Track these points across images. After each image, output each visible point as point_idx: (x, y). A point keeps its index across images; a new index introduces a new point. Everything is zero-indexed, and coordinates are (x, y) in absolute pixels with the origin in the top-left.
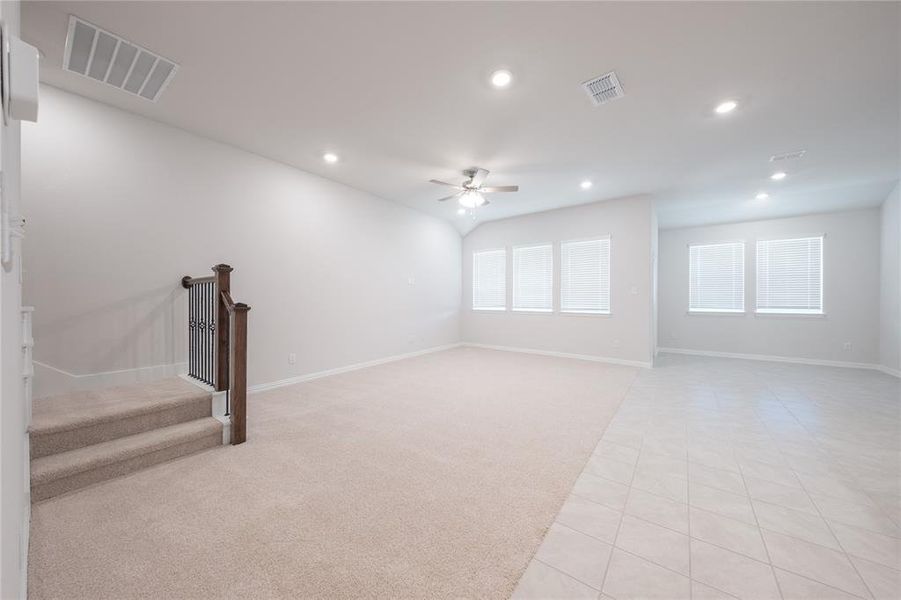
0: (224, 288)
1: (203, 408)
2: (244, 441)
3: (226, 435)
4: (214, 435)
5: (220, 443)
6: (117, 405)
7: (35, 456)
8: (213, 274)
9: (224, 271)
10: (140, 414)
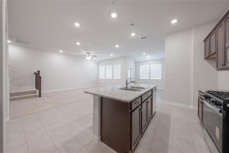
0: (39, 74)
1: (35, 92)
2: (41, 97)
3: (38, 96)
4: (36, 96)
5: (37, 97)
6: (22, 91)
7: (10, 96)
8: (37, 72)
9: (39, 72)
10: (25, 92)
